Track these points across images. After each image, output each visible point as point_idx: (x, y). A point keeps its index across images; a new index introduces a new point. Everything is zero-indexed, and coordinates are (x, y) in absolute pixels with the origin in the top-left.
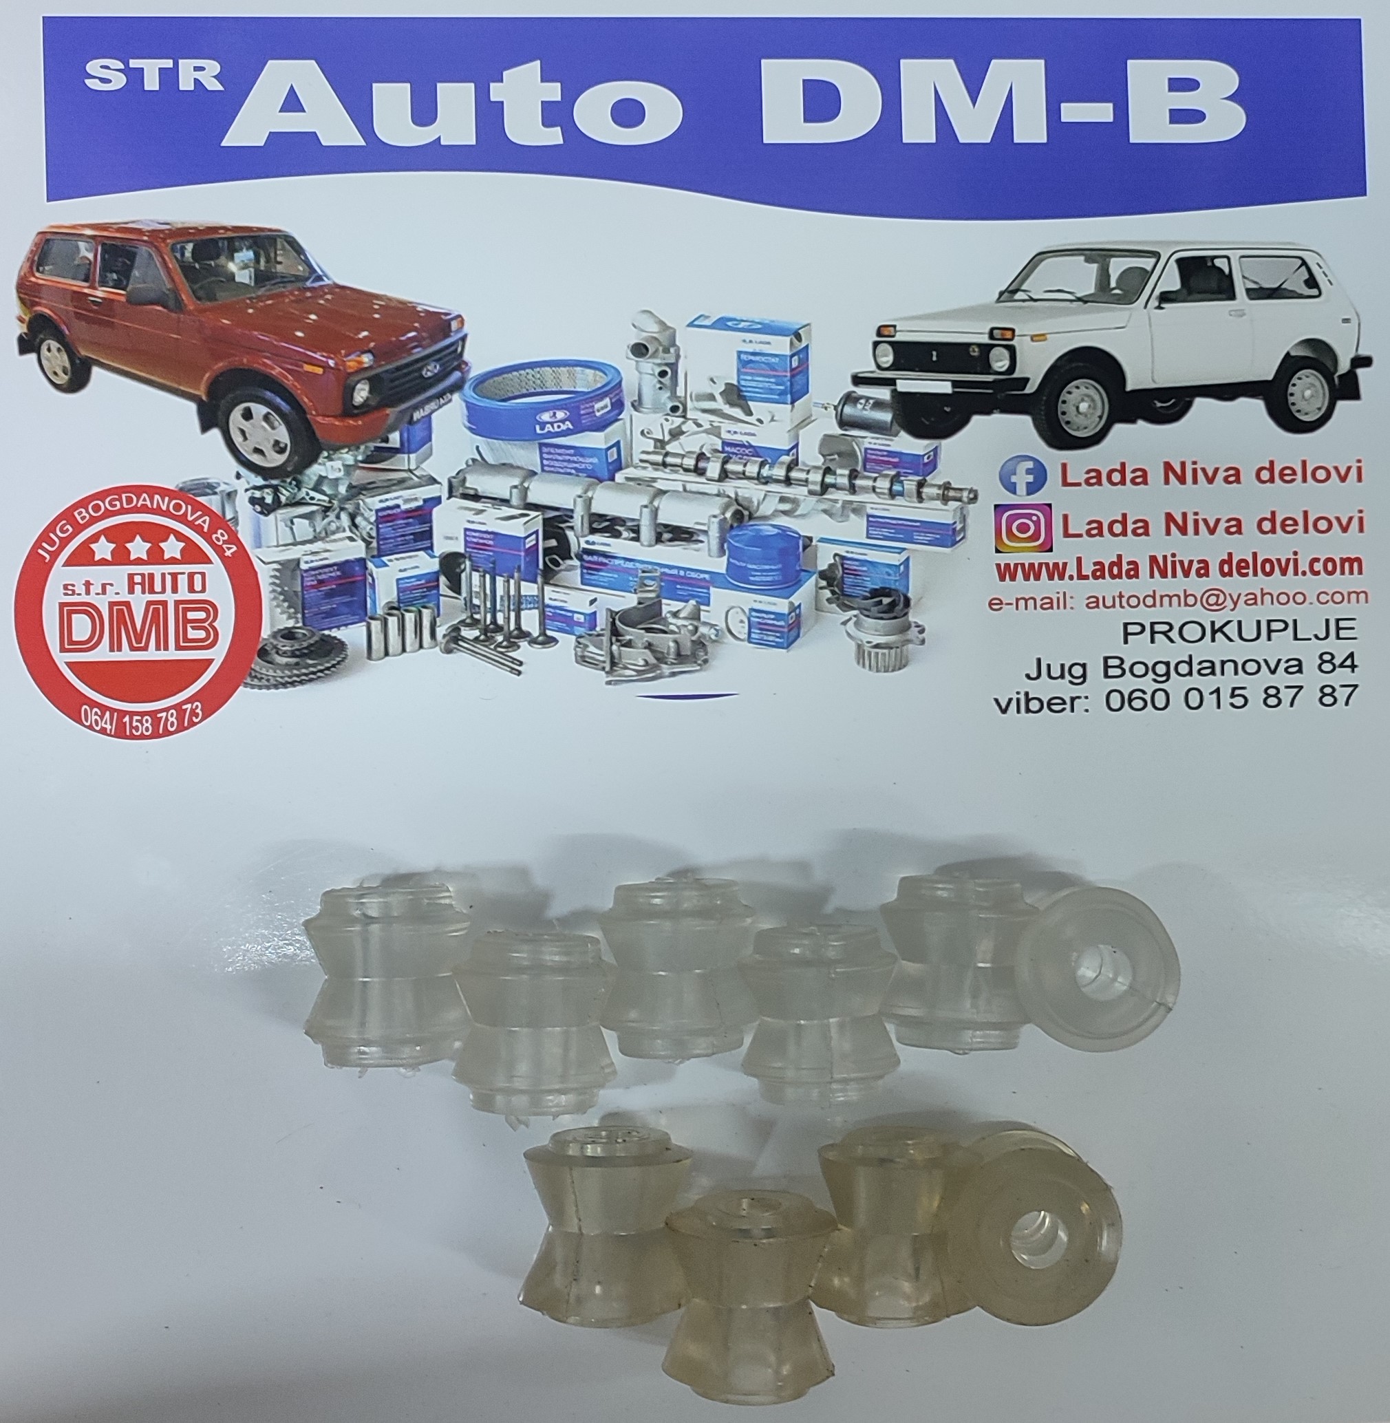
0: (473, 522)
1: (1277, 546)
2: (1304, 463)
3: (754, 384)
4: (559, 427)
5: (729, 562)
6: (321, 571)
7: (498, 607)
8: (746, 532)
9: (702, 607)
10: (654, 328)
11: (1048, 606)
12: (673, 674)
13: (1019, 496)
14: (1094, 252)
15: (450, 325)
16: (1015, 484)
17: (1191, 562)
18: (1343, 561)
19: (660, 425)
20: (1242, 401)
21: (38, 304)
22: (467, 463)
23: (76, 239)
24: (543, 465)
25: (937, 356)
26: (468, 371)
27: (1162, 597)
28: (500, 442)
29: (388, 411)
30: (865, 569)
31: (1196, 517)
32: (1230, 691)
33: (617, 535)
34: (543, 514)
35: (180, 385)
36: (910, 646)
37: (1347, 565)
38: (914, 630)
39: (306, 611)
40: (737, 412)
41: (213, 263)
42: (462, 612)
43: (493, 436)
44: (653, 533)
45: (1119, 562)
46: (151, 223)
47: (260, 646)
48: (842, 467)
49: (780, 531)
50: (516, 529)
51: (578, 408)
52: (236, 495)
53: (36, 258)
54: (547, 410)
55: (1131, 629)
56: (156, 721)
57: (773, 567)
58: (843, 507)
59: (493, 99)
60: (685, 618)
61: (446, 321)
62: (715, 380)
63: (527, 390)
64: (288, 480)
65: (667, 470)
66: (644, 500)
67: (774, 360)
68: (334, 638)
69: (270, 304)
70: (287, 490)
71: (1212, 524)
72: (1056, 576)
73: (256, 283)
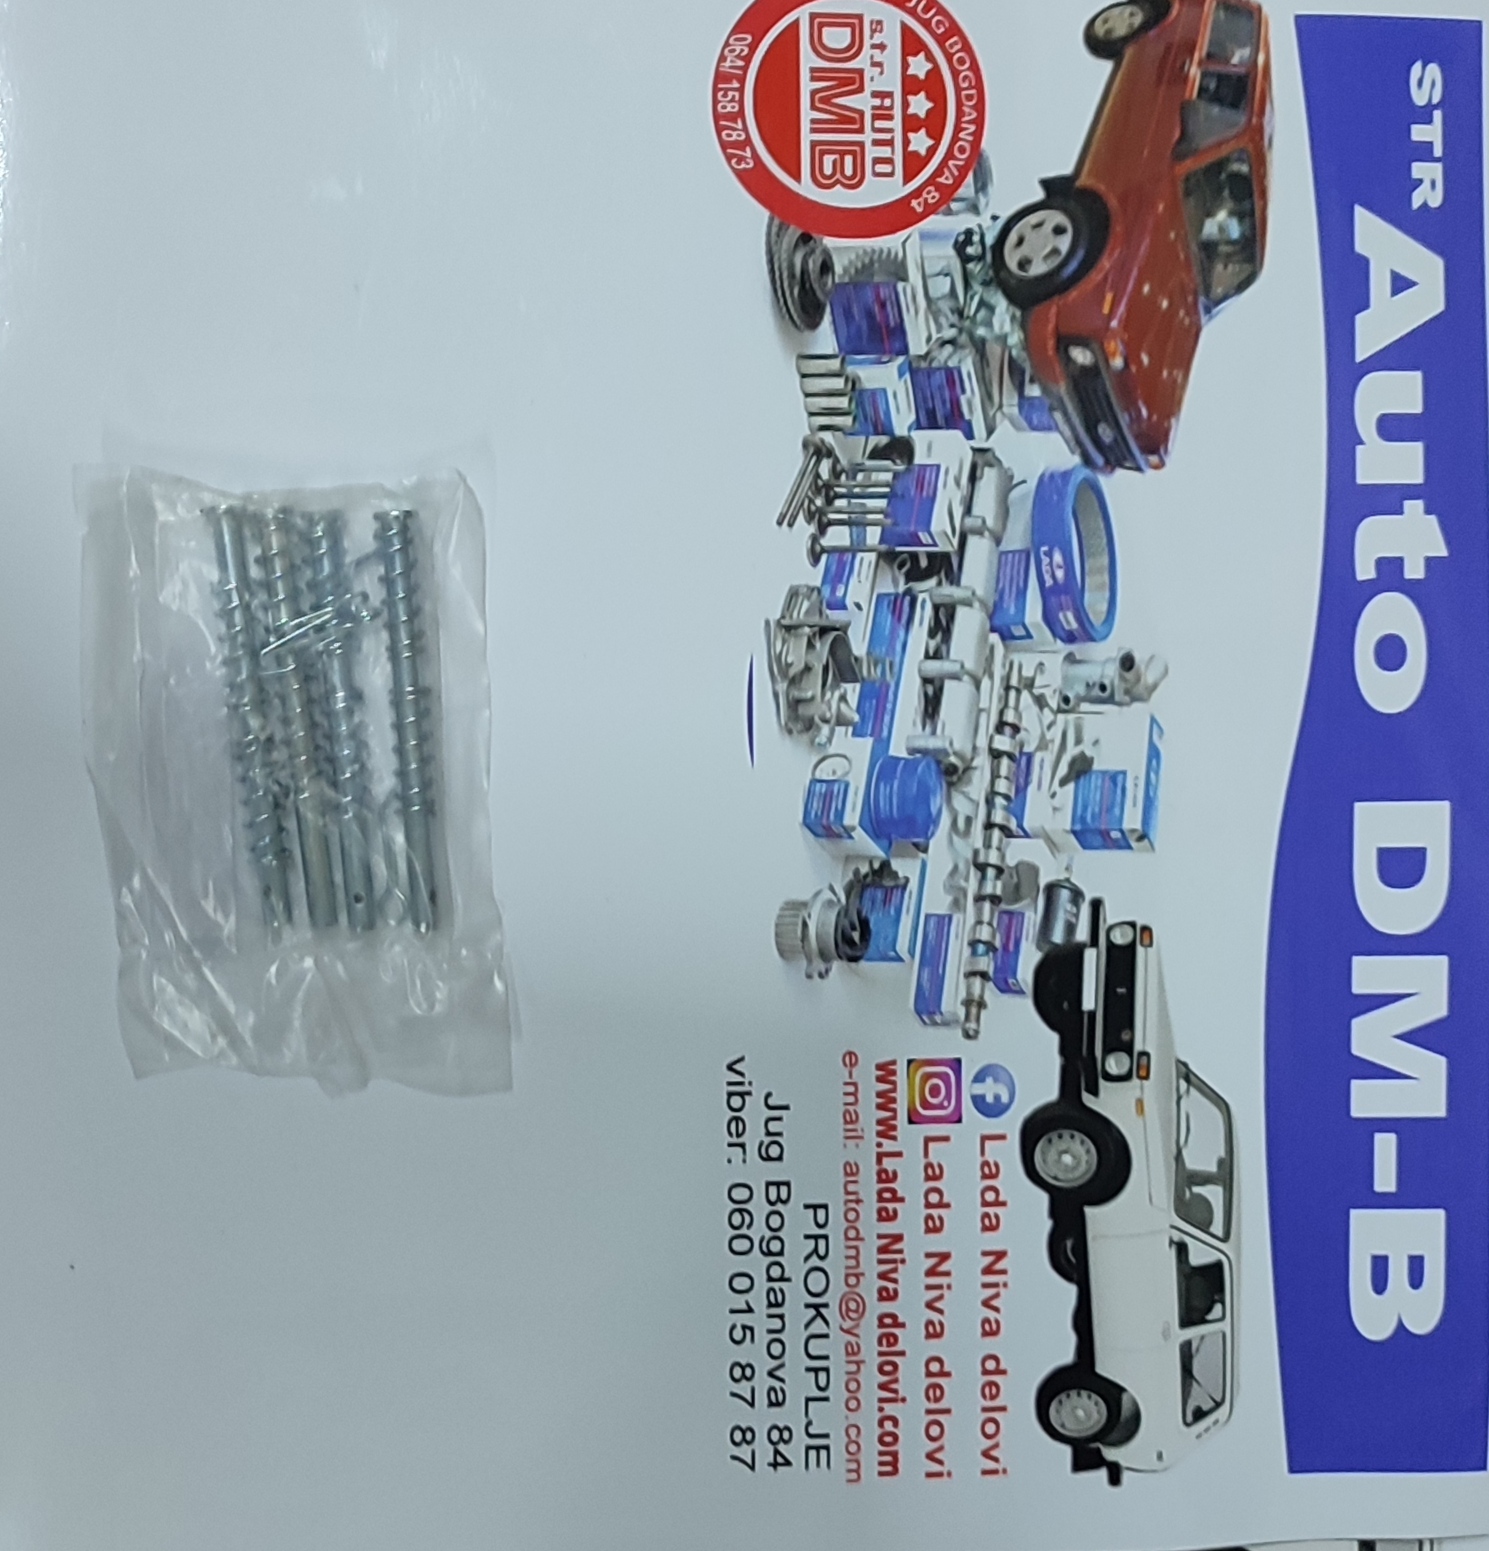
0: (946, 474)
1: (912, 1379)
2: (1003, 1409)
3: (1093, 785)
4: (1047, 572)
5: (898, 759)
6: (895, 306)
7: (853, 501)
8: (934, 775)
9: (850, 729)
10: (1149, 678)
11: (848, 1118)
12: (776, 695)
14: (1229, 1168)
17: (895, 1281)
18: (895, 1455)
19: (1050, 683)
20: (1072, 1339)
22: (1009, 469)
23: (1254, 44)
24: (1006, 553)
25: (1122, 995)
26: (1106, 474)
27: (856, 1248)
28: (1030, 509)
29: (1065, 385)
30: (892, 912)
31: (945, 1286)
32: (749, 1324)
33: (932, 634)
34: (956, 552)
35: (1092, 156)
36: (804, 963)
37: (888, 1458)
38: (822, 967)
39: (851, 287)
40: (1063, 770)
41: (1226, 193)
42: (848, 461)
43: (1037, 500)
44: (934, 674)
45: (896, 1199)
46: (1271, 126)
47: (814, 235)
48: (1004, 887)
49: (934, 816)
50: (939, 522)
51: (1066, 593)
52: (974, 214)
55: (821, 1213)
57: (894, 808)
58: (961, 888)
59: (1406, 503)
60: (839, 708)
61: (1160, 448)
62: (1097, 746)
63: (1087, 538)
64: (990, 273)
65: (1002, 692)
66: (969, 665)
67: (1117, 811)
68: (821, 318)
69: (1178, 258)
70: (980, 271)
71: (938, 1305)
72: (881, 1128)
73: (1203, 241)
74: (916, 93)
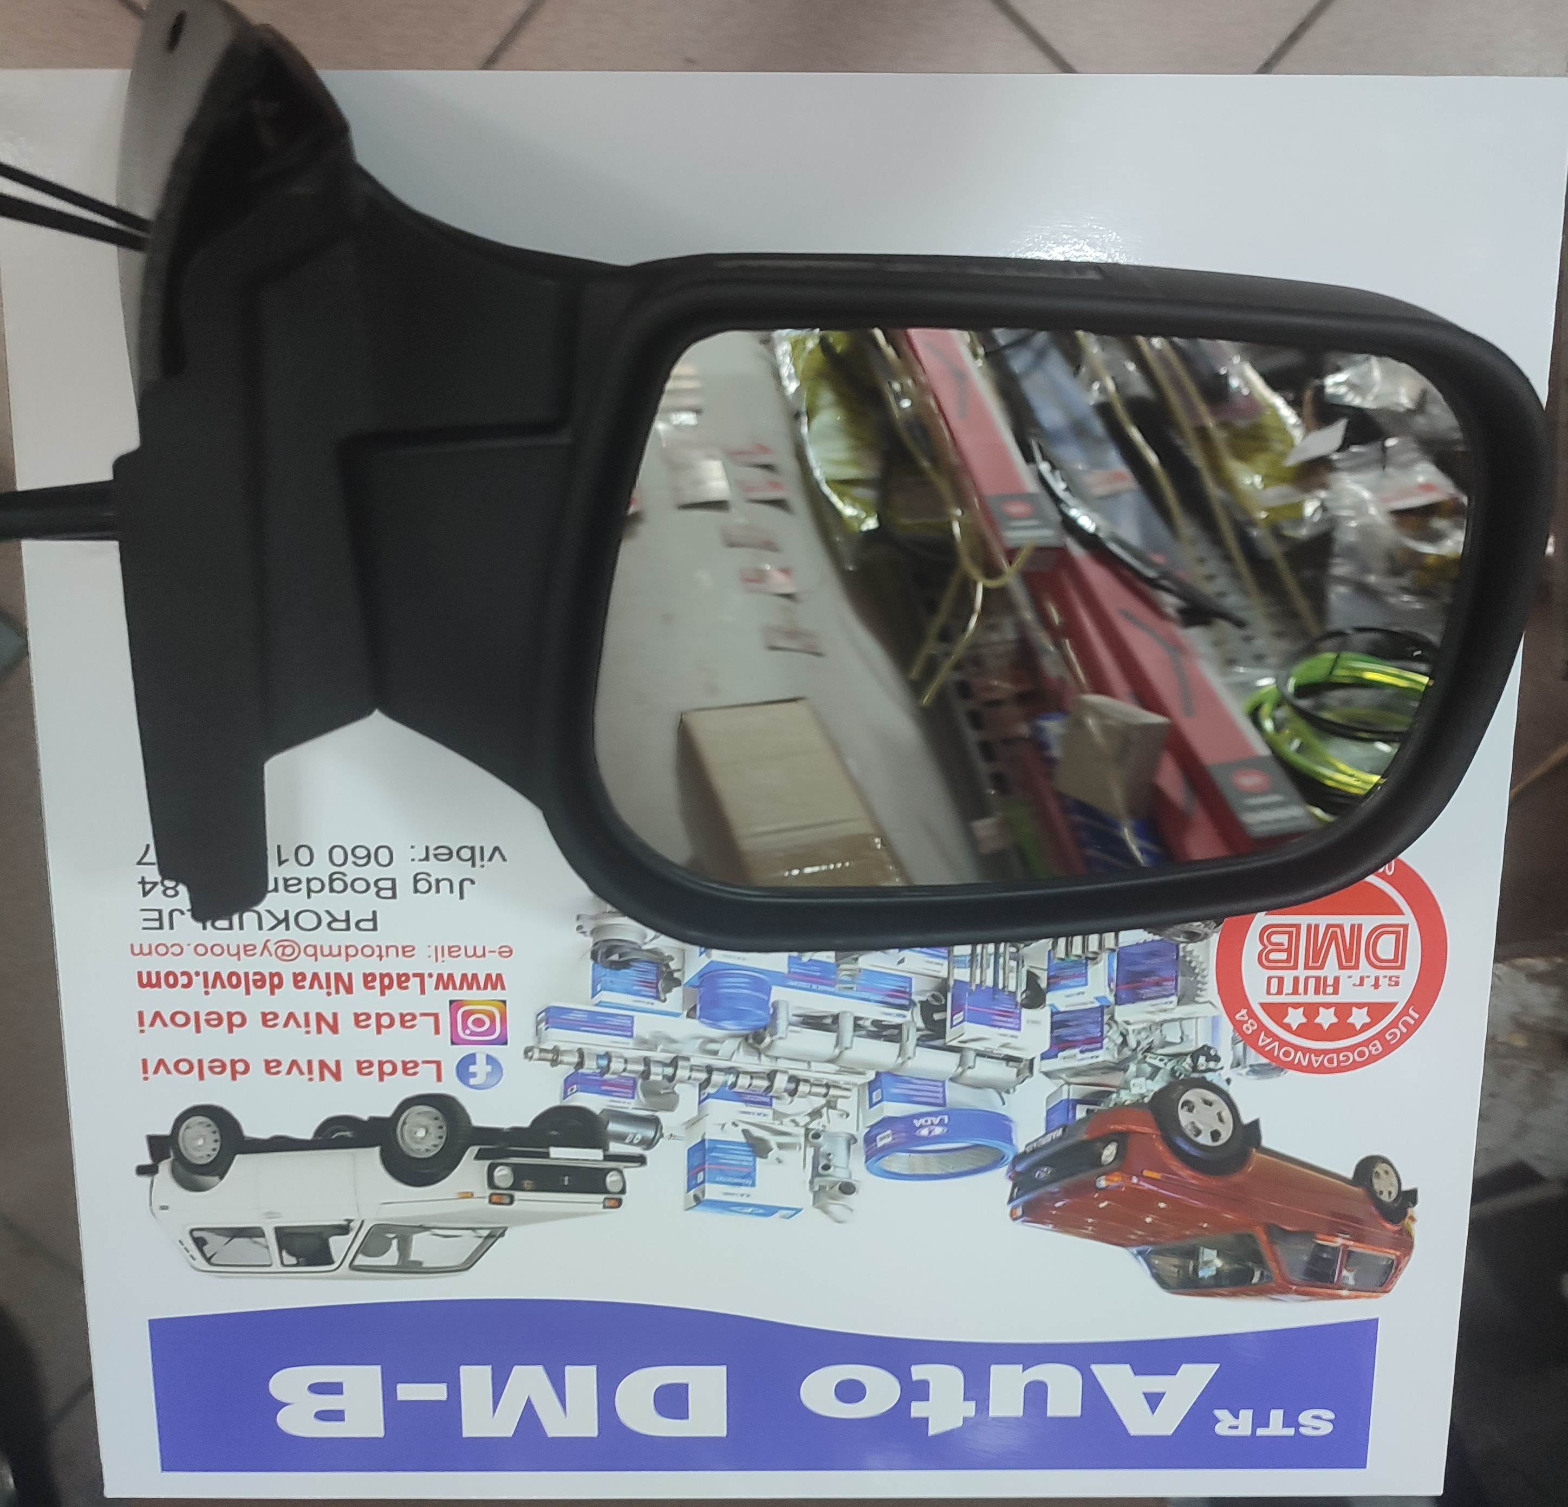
0: (1012, 1036)
1: (225, 1000)
2: (201, 1077)
3: (740, 1157)
4: (926, 1121)
5: (769, 995)
6: (1158, 994)
7: (992, 958)
8: (753, 1024)
9: (795, 954)
10: (835, 1208)
11: (453, 949)
13: (482, 1053)
14: (413, 1270)
15: (1023, 1212)
16: (487, 1064)
17: (311, 987)
18: (158, 985)
19: (833, 1123)
20: (265, 1135)
21: (1396, 1232)
22: (1014, 1091)
23: (1357, 1287)
24: (943, 1086)
25: (563, 1181)
26: (1008, 1173)
27: (339, 955)
28: (981, 1108)
29: (1085, 1137)
30: (636, 988)
31: (307, 1029)
33: (875, 1023)
34: (945, 1043)
35: (1274, 1161)
36: (592, 912)
37: (154, 981)
38: (588, 929)
39: (1175, 957)
40: (757, 1132)
41: (1236, 1266)
42: (1027, 954)
43: (989, 1114)
44: (841, 1023)
45: (384, 989)
46: (1288, 1300)
47: (1221, 926)
48: (655, 1082)
49: (718, 1023)
50: (972, 1030)
51: (907, 1137)
52: (1232, 1063)
53: (1393, 1271)
54: (935, 1137)
55: (370, 925)
57: (726, 991)
58: (656, 1045)
59: (972, 1405)
61: (1028, 1216)
62: (776, 1162)
63: (955, 1154)
64: (1182, 1077)
65: (825, 1082)
66: (847, 1054)
67: (720, 1178)
68: (1150, 932)
69: (1186, 1230)
70: (1184, 1067)
71: (292, 1022)
72: (445, 977)
73: (1198, 1249)
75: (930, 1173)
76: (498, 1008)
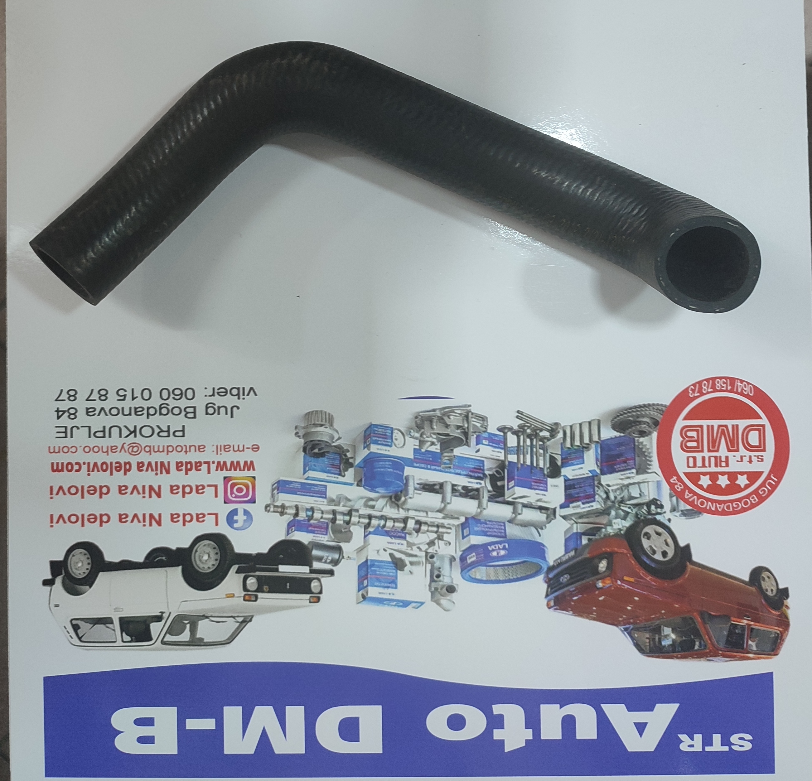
0: (543, 495)
1: (99, 479)
2: (83, 525)
3: (388, 570)
4: (495, 547)
5: (403, 471)
6: (625, 468)
7: (529, 448)
8: (395, 489)
9: (418, 447)
10: (443, 601)
11: (227, 447)
12: (434, 410)
14: (198, 644)
15: (555, 603)
16: (244, 515)
17: (147, 470)
18: (62, 470)
19: (441, 549)
20: (117, 560)
21: (779, 616)
22: (546, 527)
23: (758, 652)
24: (505, 526)
25: (286, 586)
26: (545, 577)
27: (163, 451)
28: (527, 539)
29: (588, 556)
30: (328, 468)
31: (144, 495)
32: (127, 398)
33: (464, 488)
34: (505, 499)
35: (701, 571)
36: (303, 425)
37: (60, 468)
38: (301, 434)
39: (633, 446)
40: (398, 555)
41: (684, 638)
42: (549, 445)
43: (531, 542)
44: (445, 489)
45: (187, 471)
46: (718, 661)
47: (658, 427)
48: (340, 525)
49: (375, 489)
50: (519, 491)
51: (485, 557)
52: (671, 510)
53: (779, 641)
55: (180, 434)
56: (714, 386)
57: (379, 470)
58: (339, 503)
59: (531, 730)
60: (428, 441)
61: (557, 606)
62: (409, 573)
63: (512, 567)
64: (642, 518)
65: (436, 523)
66: (449, 507)
67: (377, 584)
68: (617, 432)
69: (652, 615)
70: (642, 512)
71: (135, 492)
72: (222, 463)
73: (660, 627)
74: (729, 479)
75: (498, 579)
76: (250, 481)
